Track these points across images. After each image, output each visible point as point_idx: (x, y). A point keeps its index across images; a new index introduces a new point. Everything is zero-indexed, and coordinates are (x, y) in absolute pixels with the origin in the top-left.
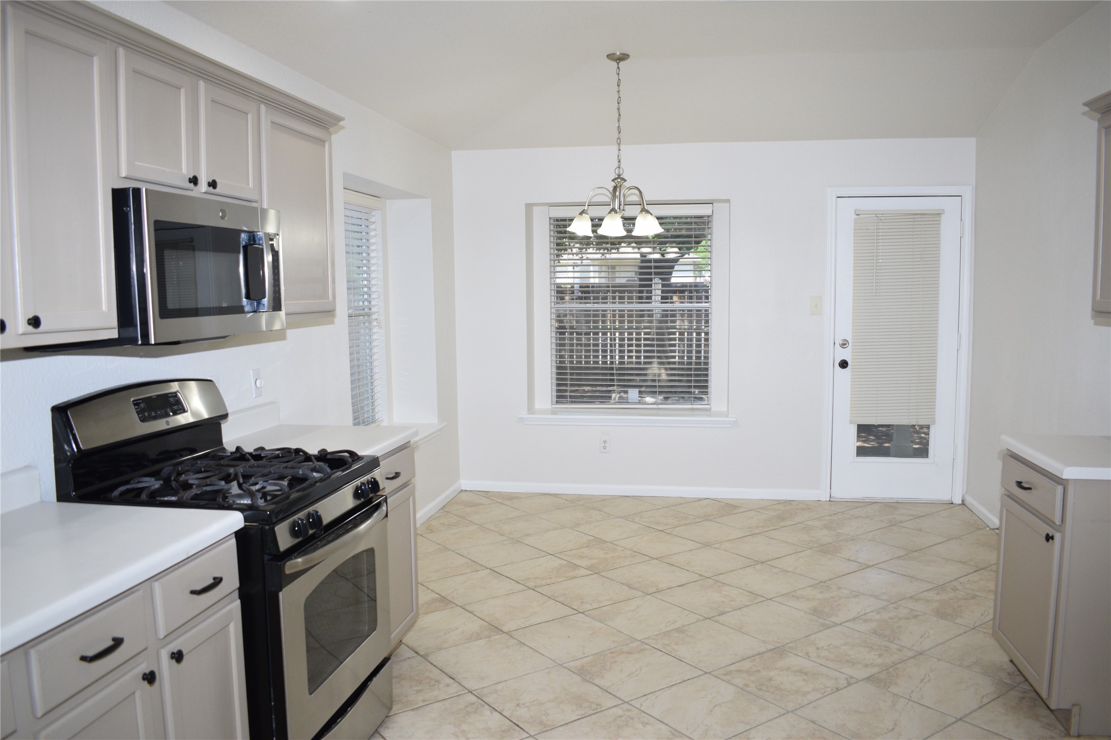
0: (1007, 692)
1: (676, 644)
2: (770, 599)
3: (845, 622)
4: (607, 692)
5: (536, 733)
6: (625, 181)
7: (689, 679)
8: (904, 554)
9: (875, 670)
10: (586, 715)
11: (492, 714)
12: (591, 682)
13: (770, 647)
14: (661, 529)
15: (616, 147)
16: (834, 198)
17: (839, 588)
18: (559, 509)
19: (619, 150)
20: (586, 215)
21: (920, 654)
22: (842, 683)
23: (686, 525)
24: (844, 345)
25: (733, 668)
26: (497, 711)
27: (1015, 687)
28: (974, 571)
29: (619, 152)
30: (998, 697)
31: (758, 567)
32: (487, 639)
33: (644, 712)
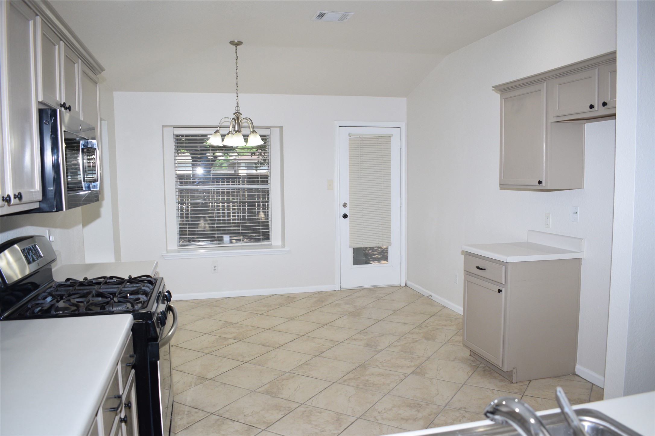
0: (476, 369)
1: (309, 371)
2: (342, 342)
3: (385, 348)
4: (289, 400)
5: (265, 428)
6: (241, 114)
7: (327, 387)
8: (393, 312)
9: (413, 369)
10: (286, 414)
11: (233, 423)
12: (277, 397)
13: (357, 365)
14: (261, 313)
15: (235, 94)
16: (338, 127)
17: (372, 333)
18: (194, 308)
19: (237, 96)
20: (219, 134)
21: (429, 358)
22: (402, 377)
23: (272, 310)
24: (345, 205)
25: (345, 378)
26: (235, 421)
27: (479, 366)
28: (429, 317)
29: (237, 98)
30: (474, 372)
31: (325, 327)
32: (202, 384)
33: (316, 407)
